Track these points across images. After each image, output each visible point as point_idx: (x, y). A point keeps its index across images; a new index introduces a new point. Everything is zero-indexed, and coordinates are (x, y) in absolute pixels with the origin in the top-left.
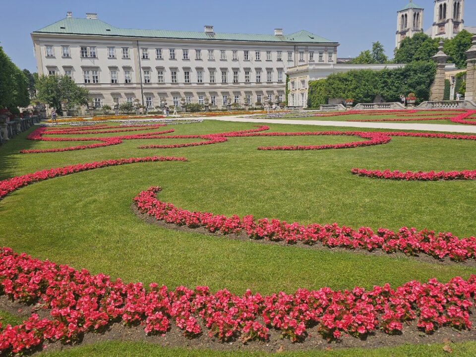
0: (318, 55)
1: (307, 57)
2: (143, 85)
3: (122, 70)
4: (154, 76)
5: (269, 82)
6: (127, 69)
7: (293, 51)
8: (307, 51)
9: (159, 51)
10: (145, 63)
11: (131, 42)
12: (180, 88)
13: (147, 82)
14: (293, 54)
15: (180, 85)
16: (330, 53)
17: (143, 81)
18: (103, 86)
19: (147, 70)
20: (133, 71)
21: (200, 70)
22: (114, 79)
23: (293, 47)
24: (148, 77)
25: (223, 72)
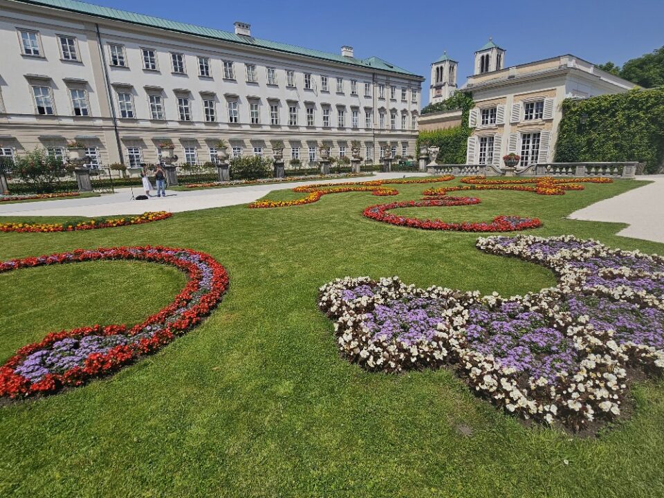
0: (400, 91)
1: (388, 93)
2: (119, 123)
3: (63, 87)
4: (141, 106)
5: (341, 127)
6: (77, 86)
7: (371, 81)
8: (388, 83)
9: (149, 54)
10: (117, 77)
11: (82, 27)
12: (196, 131)
13: (128, 116)
14: (372, 86)
15: (197, 126)
16: (414, 91)
17: (118, 115)
18: (14, 120)
19: (125, 90)
20: (92, 91)
21: (232, 99)
22: (45, 106)
23: (371, 76)
24: (129, 107)
25: (272, 107)
